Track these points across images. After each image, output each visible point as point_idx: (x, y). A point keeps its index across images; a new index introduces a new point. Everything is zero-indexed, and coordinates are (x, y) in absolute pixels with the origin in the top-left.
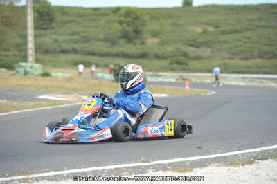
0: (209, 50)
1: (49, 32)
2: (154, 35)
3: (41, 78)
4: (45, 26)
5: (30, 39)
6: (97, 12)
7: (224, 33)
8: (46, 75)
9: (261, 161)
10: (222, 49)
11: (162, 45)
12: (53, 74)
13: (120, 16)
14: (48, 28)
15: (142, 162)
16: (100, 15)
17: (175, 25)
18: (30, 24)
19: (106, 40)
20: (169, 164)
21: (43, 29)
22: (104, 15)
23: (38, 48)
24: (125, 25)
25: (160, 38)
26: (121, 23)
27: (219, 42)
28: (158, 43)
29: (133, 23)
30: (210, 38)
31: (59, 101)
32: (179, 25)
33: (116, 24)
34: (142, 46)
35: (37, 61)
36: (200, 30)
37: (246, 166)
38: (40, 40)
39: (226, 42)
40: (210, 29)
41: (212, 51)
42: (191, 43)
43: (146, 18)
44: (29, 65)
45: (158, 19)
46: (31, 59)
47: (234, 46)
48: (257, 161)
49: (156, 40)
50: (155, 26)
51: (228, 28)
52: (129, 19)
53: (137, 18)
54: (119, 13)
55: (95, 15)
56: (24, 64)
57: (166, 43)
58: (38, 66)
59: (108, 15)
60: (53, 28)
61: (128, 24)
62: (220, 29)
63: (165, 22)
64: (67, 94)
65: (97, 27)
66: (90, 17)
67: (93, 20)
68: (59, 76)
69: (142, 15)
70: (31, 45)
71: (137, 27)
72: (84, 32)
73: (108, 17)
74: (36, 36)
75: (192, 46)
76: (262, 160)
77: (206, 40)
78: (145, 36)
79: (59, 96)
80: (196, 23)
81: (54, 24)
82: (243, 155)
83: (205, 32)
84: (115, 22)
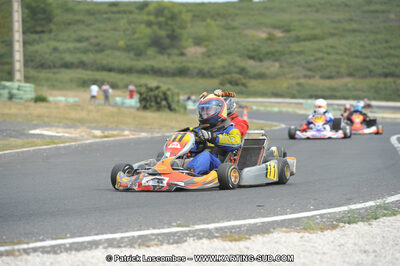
0: (277, 64)
1: (45, 36)
2: (198, 42)
3: (32, 104)
4: (39, 29)
5: (18, 47)
6: (114, 9)
7: (298, 39)
8: (40, 99)
9: (347, 225)
10: (295, 63)
11: (209, 56)
12: (51, 99)
13: (149, 14)
14: (43, 32)
15: (178, 226)
16: (119, 12)
17: (228, 28)
18: (17, 26)
19: (128, 49)
20: (216, 229)
21: (36, 32)
22: (125, 12)
23: (28, 61)
24: (155, 27)
25: (206, 46)
26: (149, 24)
27: (291, 53)
28: (203, 54)
29: (167, 24)
30: (279, 47)
31: (60, 137)
32: (234, 28)
33: (143, 26)
34: (180, 59)
35: (27, 79)
36: (264, 36)
37: (325, 233)
38: (31, 48)
39: (301, 53)
40: (279, 34)
41: (281, 67)
42: (252, 54)
43: (187, 17)
44: (16, 84)
45: (204, 20)
46: (18, 76)
47: (312, 58)
48: (342, 224)
49: (200, 50)
50: (200, 29)
51: (304, 33)
52: (162, 19)
53: (173, 17)
54: (147, 10)
55: (113, 13)
56: (8, 84)
57: (214, 54)
58: (29, 87)
59: (131, 12)
60: (51, 31)
61: (160, 25)
62: (293, 34)
63: (213, 23)
64: (70, 127)
65: (115, 29)
66: (105, 16)
67: (109, 19)
68: (60, 101)
69: (180, 12)
70: (18, 56)
71: (173, 31)
72: (96, 37)
73: (131, 16)
74: (25, 43)
75: (252, 58)
76: (349, 223)
77: (272, 49)
78: (184, 43)
79: (60, 130)
80: (259, 25)
81: (52, 26)
82: (322, 216)
83: (271, 38)
84: (141, 23)
